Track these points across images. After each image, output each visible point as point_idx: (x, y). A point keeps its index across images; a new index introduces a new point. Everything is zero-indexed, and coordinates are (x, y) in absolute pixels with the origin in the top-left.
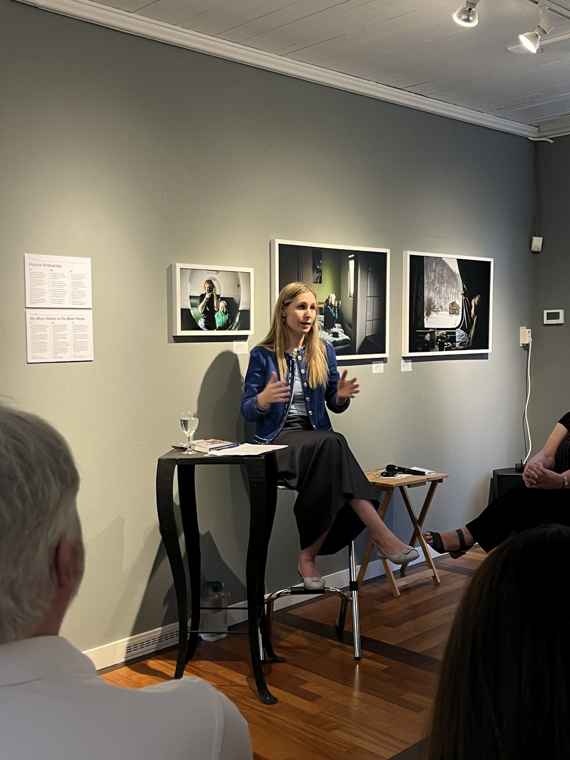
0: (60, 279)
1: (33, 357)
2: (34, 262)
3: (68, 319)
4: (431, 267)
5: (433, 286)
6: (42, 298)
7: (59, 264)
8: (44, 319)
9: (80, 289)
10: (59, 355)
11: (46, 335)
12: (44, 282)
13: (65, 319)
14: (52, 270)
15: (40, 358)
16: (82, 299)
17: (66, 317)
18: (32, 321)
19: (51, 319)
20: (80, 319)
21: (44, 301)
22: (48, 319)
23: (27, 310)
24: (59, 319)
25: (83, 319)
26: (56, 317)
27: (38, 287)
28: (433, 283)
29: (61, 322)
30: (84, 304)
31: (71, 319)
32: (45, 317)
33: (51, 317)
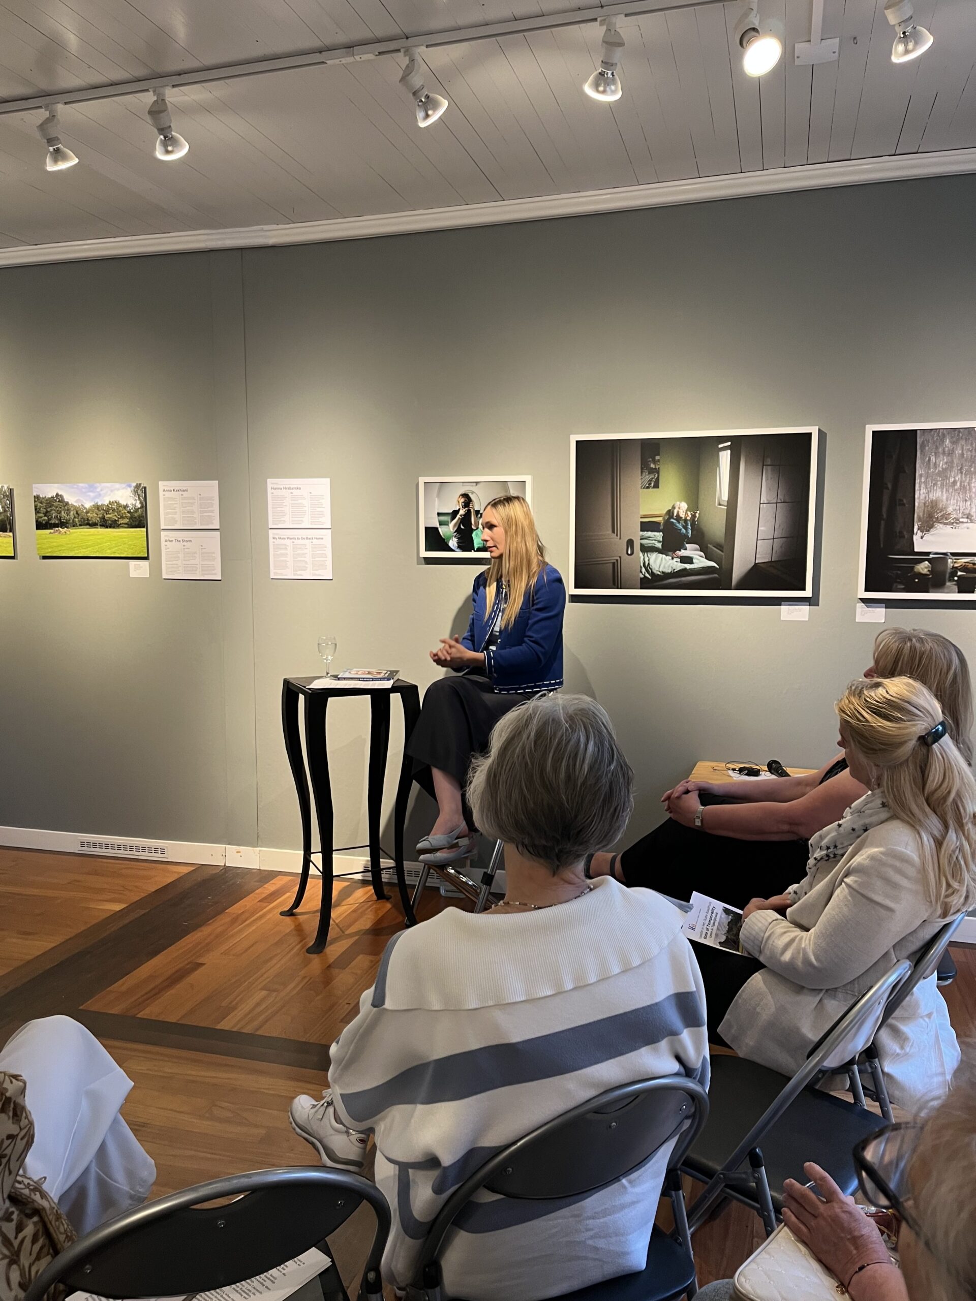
0: (300, 501)
1: (275, 574)
2: (275, 486)
3: (307, 538)
4: (937, 448)
5: (942, 480)
6: (282, 519)
7: (299, 486)
8: (285, 539)
9: (318, 509)
10: (299, 573)
11: (287, 554)
12: (284, 504)
13: (304, 539)
14: (292, 493)
15: (282, 574)
16: (320, 520)
17: (305, 537)
18: (275, 540)
19: (291, 539)
20: (319, 538)
21: (284, 522)
22: (288, 538)
23: (270, 531)
24: (298, 539)
25: (322, 539)
26: (296, 537)
27: (279, 509)
28: (944, 474)
29: (301, 542)
30: (323, 524)
31: (310, 539)
32: (285, 537)
33: (291, 537)
